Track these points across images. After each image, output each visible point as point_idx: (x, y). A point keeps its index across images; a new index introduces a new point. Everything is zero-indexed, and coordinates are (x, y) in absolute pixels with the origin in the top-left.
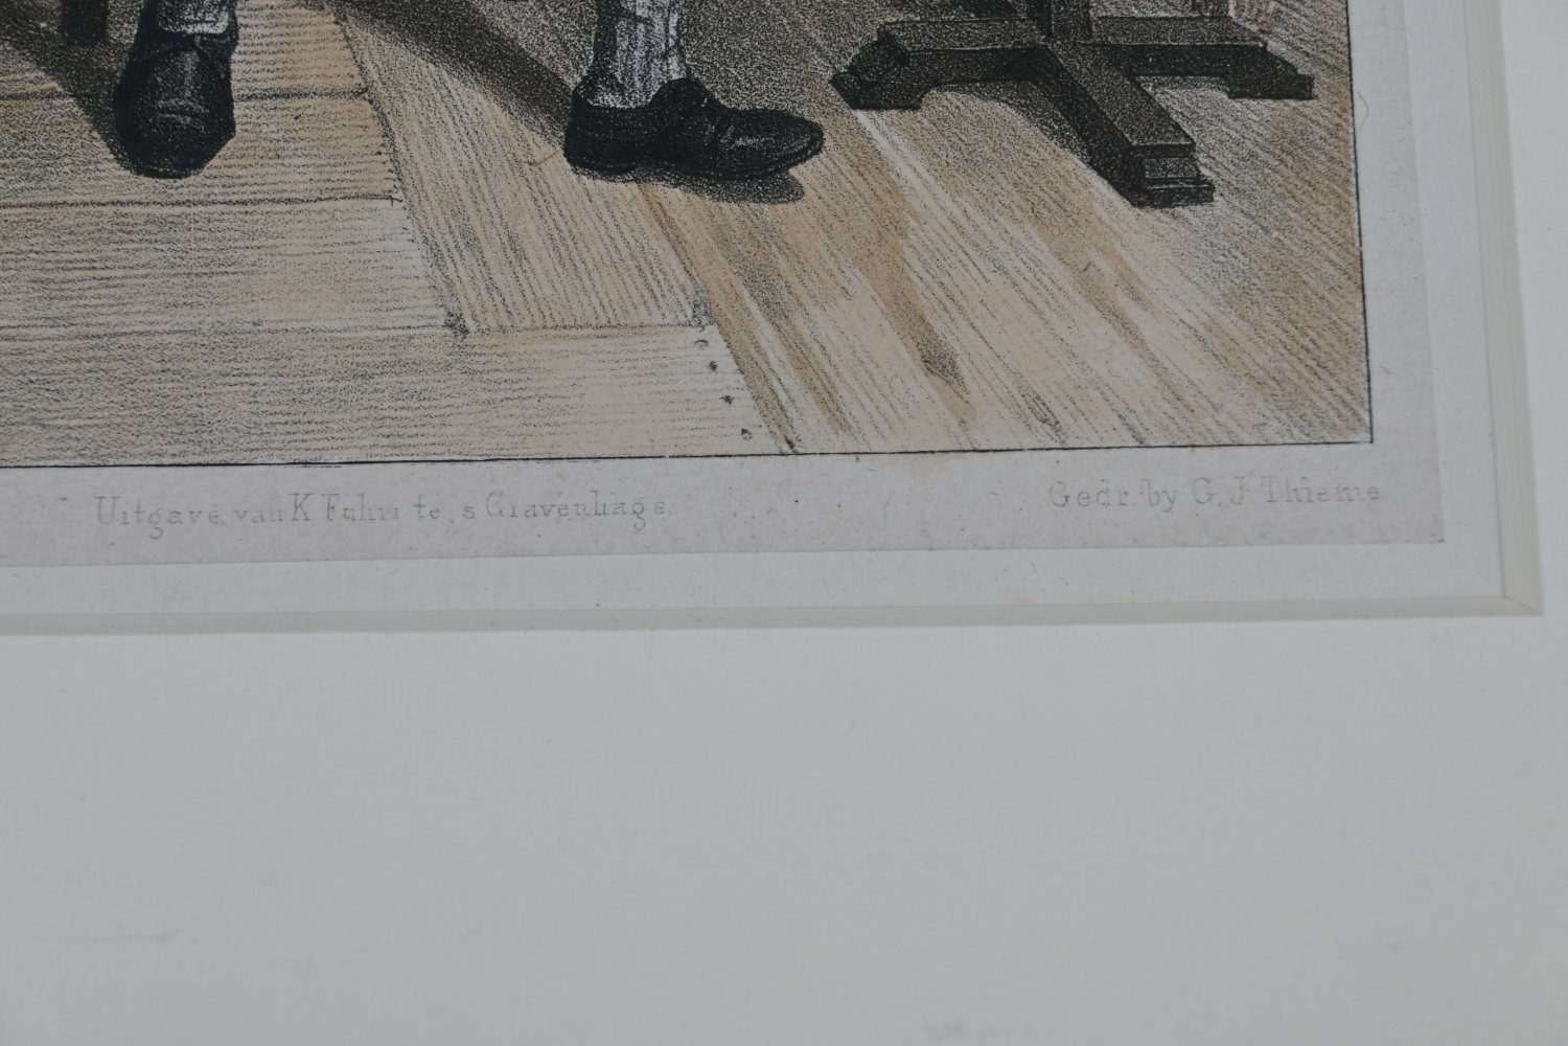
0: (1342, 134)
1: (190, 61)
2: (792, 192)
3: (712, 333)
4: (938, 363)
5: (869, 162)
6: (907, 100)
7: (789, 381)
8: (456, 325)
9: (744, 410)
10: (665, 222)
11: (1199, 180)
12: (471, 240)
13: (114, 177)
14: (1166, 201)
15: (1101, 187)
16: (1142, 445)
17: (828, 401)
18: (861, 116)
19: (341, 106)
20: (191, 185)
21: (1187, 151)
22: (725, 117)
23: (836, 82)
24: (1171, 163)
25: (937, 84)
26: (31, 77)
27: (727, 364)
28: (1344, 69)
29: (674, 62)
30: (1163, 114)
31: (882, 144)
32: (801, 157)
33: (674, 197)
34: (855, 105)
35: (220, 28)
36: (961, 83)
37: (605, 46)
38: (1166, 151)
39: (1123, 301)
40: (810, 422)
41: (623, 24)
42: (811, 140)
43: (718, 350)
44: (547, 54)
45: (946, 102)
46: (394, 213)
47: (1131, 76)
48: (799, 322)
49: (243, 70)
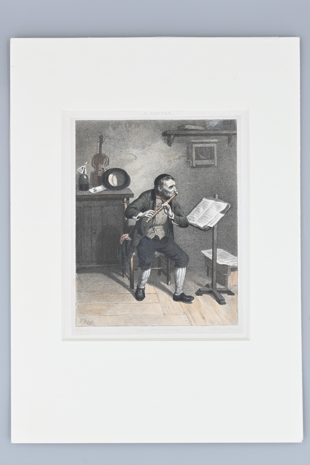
0: (237, 298)
1: (141, 291)
2: (191, 303)
3: (185, 315)
4: (203, 318)
5: (198, 300)
6: (201, 295)
7: (191, 319)
8: (164, 314)
9: (188, 322)
10: (181, 305)
11: (225, 302)
12: (165, 307)
13: (135, 301)
14: (222, 304)
15: (217, 303)
16: (220, 325)
17: (195, 321)
18: (197, 296)
19: (154, 295)
20: (142, 302)
21: (224, 300)
22: (186, 296)
23: (195, 293)
24: (223, 301)
25: (204, 293)
26: (128, 292)
27: (186, 318)
28: (237, 293)
29: (182, 291)
30: (222, 296)
31: (199, 299)
32: (192, 300)
33: (182, 303)
34: (197, 295)
35: (144, 288)
36: (206, 293)
37: (176, 290)
38: (222, 300)
39: (218, 313)
40: (193, 323)
41: (177, 288)
42: (193, 298)
43: (186, 317)
44: (171, 290)
45: (204, 295)
46: (159, 304)
47: (220, 293)
48: (192, 314)
49: (146, 292)
